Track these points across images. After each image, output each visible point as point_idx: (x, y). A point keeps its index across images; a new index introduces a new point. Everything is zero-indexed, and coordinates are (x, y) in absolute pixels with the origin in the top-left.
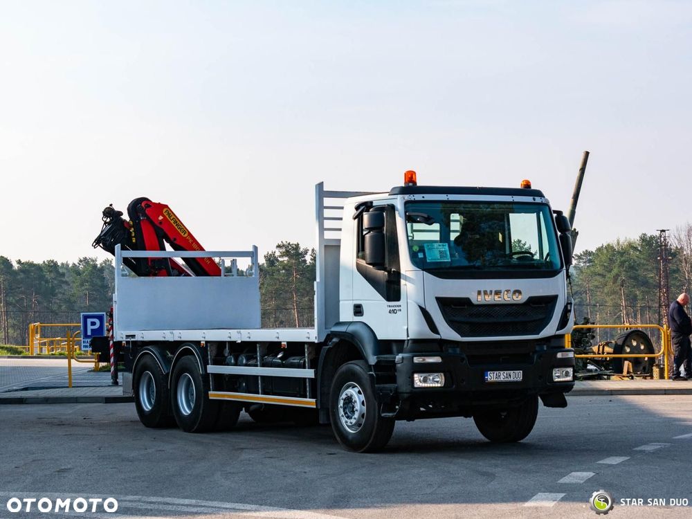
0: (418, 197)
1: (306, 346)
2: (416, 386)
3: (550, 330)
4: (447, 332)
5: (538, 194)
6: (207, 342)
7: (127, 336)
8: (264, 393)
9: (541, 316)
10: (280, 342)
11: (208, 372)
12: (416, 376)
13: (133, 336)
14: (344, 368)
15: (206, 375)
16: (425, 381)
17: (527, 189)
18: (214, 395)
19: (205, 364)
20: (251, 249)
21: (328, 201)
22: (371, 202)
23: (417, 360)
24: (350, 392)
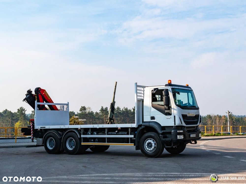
1: (129, 128)
2: (178, 139)
3: (198, 124)
4: (184, 124)
5: (190, 88)
6: (81, 128)
7: (41, 127)
8: (107, 142)
9: (197, 120)
10: (118, 128)
11: (81, 137)
12: (178, 136)
13: (45, 127)
17: (187, 86)
18: (83, 144)
19: (80, 135)
20: (67, 103)
21: (138, 88)
22: (158, 88)
23: (178, 131)
24: (150, 141)
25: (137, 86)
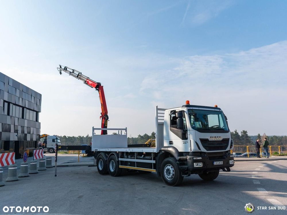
0: (191, 108)
1: (152, 154)
2: (194, 167)
3: (228, 149)
4: (203, 150)
5: (219, 109)
6: (119, 152)
7: (95, 150)
8: (137, 167)
9: (226, 145)
10: (143, 152)
11: (119, 160)
12: (194, 163)
13: (97, 150)
14: (166, 160)
15: (118, 161)
16: (197, 165)
17: (216, 107)
18: (121, 166)
19: (118, 158)
20: (125, 128)
21: (159, 111)
22: (175, 110)
23: (194, 158)
24: (168, 167)
25: (158, 109)
